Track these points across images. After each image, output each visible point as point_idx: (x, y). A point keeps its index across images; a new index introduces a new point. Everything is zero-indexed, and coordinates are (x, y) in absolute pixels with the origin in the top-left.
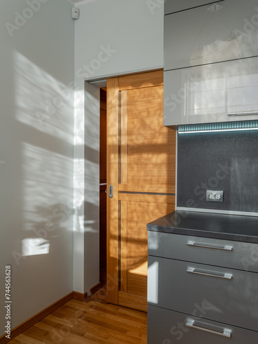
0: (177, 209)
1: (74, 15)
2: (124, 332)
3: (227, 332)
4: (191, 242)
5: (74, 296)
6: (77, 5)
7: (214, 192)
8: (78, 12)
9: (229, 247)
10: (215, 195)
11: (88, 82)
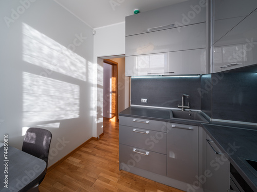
0: (131, 105)
1: (93, 33)
2: (111, 153)
3: (147, 153)
4: (135, 120)
5: (93, 139)
6: (94, 29)
7: (144, 99)
8: (95, 32)
9: (147, 122)
10: (144, 100)
11: (99, 58)
